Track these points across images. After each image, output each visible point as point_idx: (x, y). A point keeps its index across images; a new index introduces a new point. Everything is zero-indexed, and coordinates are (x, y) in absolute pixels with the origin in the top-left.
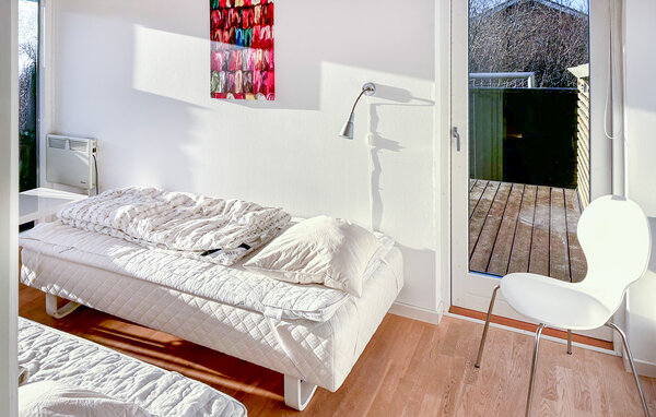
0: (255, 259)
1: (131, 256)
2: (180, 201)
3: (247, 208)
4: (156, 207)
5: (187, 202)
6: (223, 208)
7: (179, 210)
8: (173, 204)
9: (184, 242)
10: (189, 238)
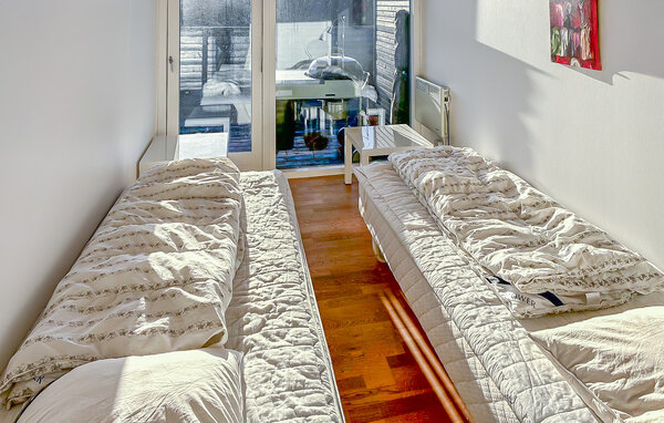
0: (549, 334)
1: (421, 234)
2: (501, 186)
3: (581, 233)
4: (467, 184)
5: (510, 190)
6: (549, 217)
7: (493, 198)
8: (491, 186)
9: (474, 247)
10: (480, 245)
